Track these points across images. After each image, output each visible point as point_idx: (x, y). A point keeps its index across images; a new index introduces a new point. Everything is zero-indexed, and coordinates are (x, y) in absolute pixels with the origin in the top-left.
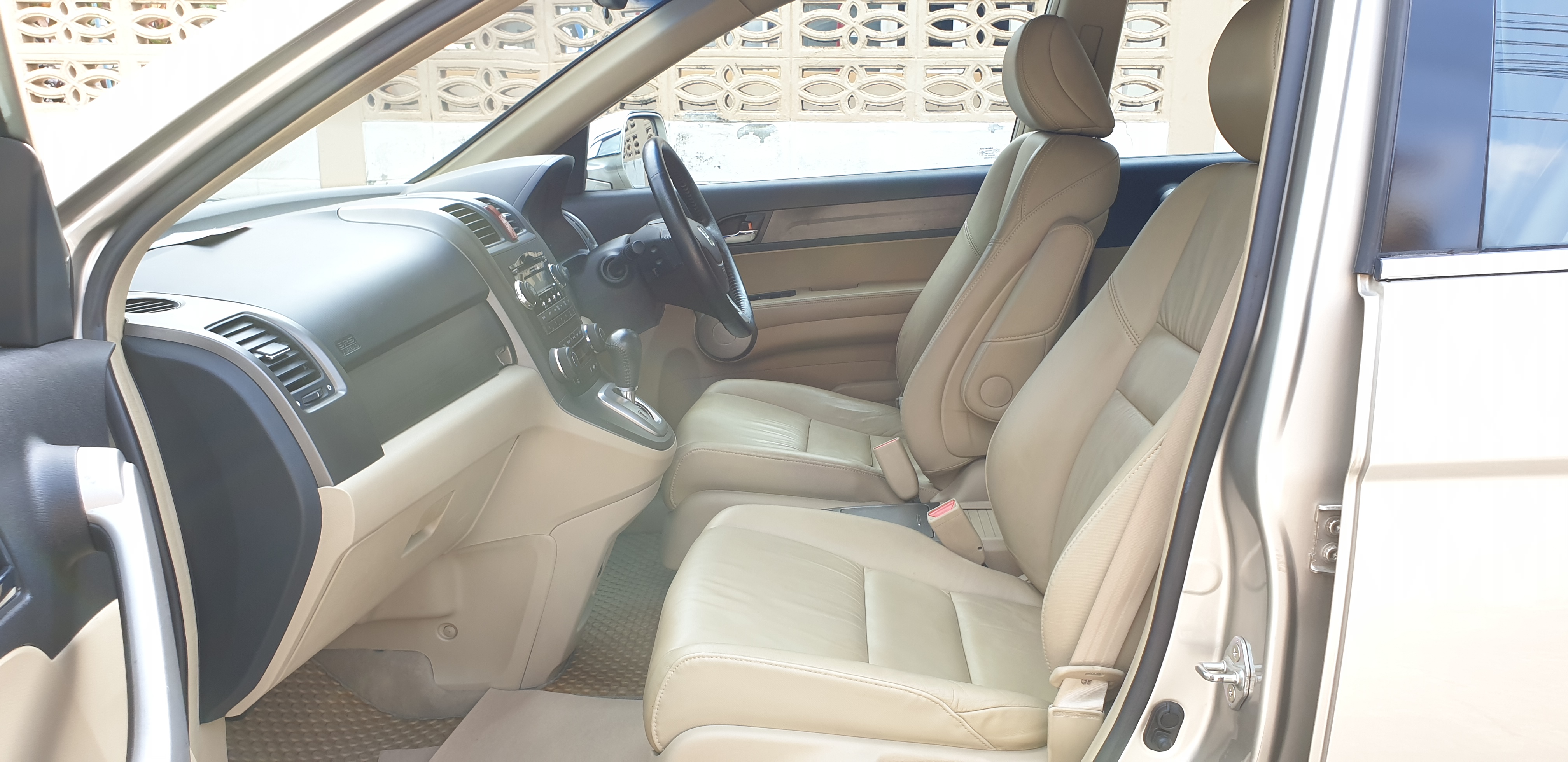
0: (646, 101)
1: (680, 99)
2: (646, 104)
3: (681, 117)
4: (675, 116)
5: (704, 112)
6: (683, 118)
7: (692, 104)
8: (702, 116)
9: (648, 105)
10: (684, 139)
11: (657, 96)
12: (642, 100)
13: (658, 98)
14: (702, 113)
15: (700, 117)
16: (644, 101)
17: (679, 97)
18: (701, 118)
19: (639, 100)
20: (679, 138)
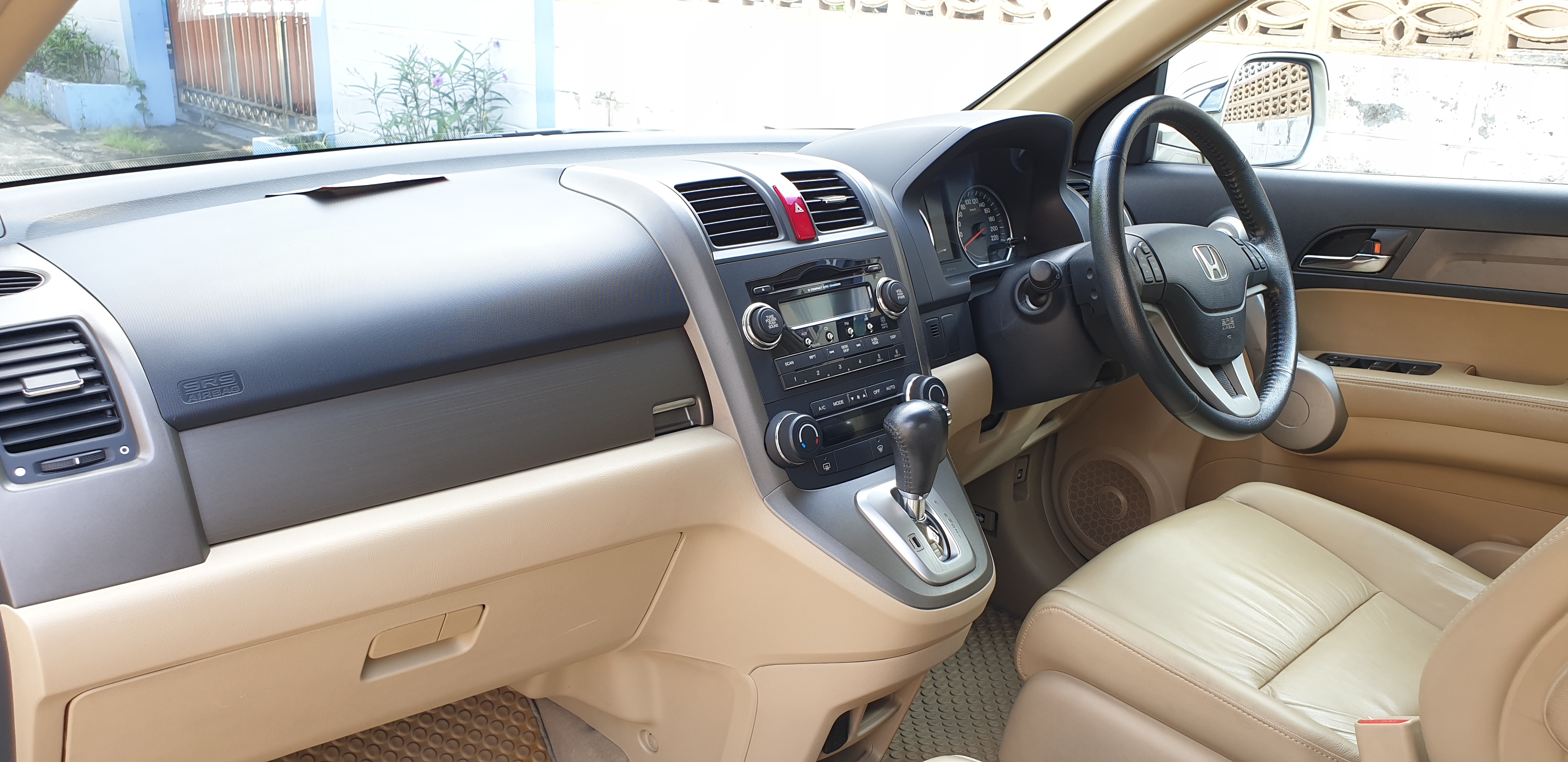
0: (1457, 33)
1: (1511, 32)
2: (1460, 37)
3: (1506, 58)
4: (1498, 55)
5: (1545, 53)
6: (1509, 59)
7: (1529, 40)
8: (1540, 58)
9: (1462, 38)
10: (1503, 89)
11: (1477, 27)
12: (1452, 31)
13: (1477, 30)
14: (1542, 54)
15: (1536, 58)
16: (1454, 32)
17: (1510, 30)
18: (1540, 61)
19: (1447, 32)
20: (1495, 87)
